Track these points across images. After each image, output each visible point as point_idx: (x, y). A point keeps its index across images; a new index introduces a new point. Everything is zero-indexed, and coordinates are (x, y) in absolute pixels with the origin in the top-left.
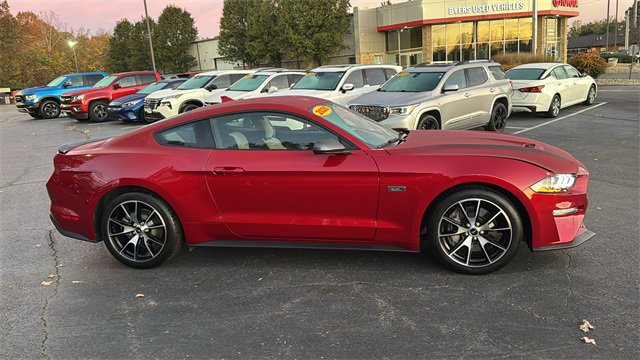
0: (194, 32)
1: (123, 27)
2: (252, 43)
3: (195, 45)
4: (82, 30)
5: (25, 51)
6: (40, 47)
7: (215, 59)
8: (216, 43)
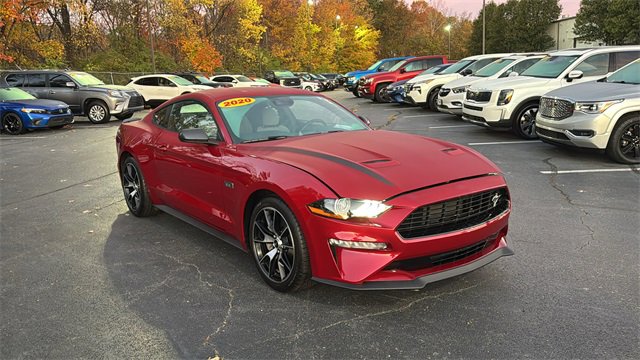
0: (558, 10)
1: (489, 9)
2: (613, 20)
3: (556, 25)
4: (464, 13)
5: (412, 35)
6: (424, 32)
7: (575, 39)
8: (574, 21)
